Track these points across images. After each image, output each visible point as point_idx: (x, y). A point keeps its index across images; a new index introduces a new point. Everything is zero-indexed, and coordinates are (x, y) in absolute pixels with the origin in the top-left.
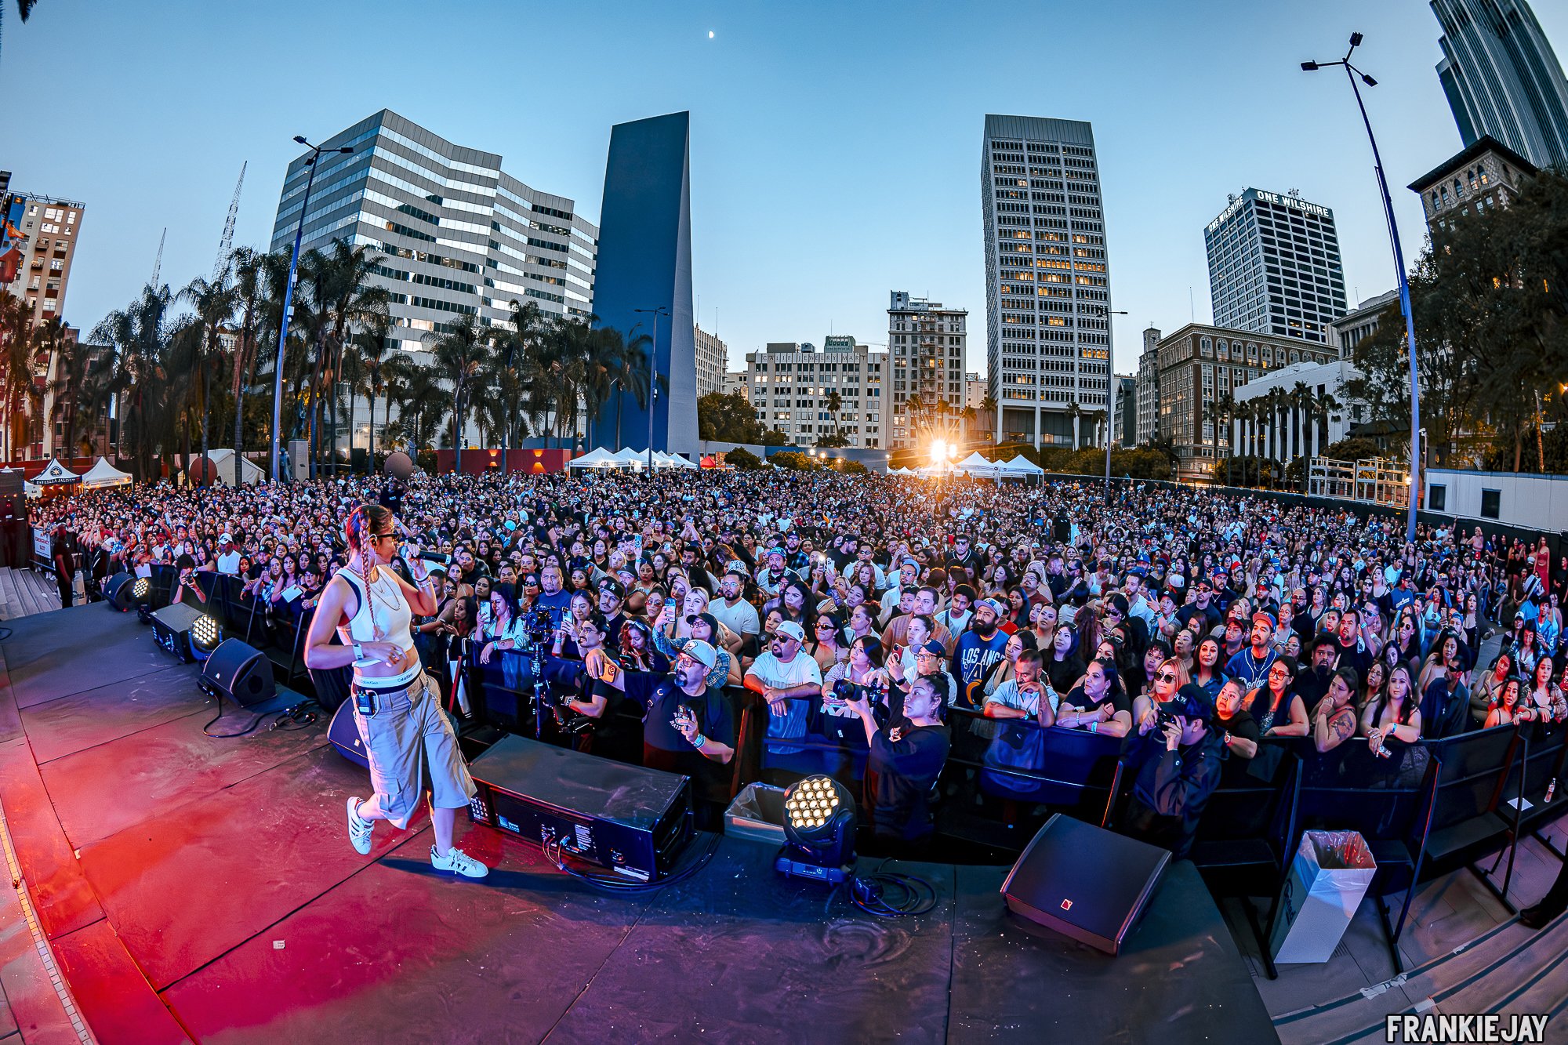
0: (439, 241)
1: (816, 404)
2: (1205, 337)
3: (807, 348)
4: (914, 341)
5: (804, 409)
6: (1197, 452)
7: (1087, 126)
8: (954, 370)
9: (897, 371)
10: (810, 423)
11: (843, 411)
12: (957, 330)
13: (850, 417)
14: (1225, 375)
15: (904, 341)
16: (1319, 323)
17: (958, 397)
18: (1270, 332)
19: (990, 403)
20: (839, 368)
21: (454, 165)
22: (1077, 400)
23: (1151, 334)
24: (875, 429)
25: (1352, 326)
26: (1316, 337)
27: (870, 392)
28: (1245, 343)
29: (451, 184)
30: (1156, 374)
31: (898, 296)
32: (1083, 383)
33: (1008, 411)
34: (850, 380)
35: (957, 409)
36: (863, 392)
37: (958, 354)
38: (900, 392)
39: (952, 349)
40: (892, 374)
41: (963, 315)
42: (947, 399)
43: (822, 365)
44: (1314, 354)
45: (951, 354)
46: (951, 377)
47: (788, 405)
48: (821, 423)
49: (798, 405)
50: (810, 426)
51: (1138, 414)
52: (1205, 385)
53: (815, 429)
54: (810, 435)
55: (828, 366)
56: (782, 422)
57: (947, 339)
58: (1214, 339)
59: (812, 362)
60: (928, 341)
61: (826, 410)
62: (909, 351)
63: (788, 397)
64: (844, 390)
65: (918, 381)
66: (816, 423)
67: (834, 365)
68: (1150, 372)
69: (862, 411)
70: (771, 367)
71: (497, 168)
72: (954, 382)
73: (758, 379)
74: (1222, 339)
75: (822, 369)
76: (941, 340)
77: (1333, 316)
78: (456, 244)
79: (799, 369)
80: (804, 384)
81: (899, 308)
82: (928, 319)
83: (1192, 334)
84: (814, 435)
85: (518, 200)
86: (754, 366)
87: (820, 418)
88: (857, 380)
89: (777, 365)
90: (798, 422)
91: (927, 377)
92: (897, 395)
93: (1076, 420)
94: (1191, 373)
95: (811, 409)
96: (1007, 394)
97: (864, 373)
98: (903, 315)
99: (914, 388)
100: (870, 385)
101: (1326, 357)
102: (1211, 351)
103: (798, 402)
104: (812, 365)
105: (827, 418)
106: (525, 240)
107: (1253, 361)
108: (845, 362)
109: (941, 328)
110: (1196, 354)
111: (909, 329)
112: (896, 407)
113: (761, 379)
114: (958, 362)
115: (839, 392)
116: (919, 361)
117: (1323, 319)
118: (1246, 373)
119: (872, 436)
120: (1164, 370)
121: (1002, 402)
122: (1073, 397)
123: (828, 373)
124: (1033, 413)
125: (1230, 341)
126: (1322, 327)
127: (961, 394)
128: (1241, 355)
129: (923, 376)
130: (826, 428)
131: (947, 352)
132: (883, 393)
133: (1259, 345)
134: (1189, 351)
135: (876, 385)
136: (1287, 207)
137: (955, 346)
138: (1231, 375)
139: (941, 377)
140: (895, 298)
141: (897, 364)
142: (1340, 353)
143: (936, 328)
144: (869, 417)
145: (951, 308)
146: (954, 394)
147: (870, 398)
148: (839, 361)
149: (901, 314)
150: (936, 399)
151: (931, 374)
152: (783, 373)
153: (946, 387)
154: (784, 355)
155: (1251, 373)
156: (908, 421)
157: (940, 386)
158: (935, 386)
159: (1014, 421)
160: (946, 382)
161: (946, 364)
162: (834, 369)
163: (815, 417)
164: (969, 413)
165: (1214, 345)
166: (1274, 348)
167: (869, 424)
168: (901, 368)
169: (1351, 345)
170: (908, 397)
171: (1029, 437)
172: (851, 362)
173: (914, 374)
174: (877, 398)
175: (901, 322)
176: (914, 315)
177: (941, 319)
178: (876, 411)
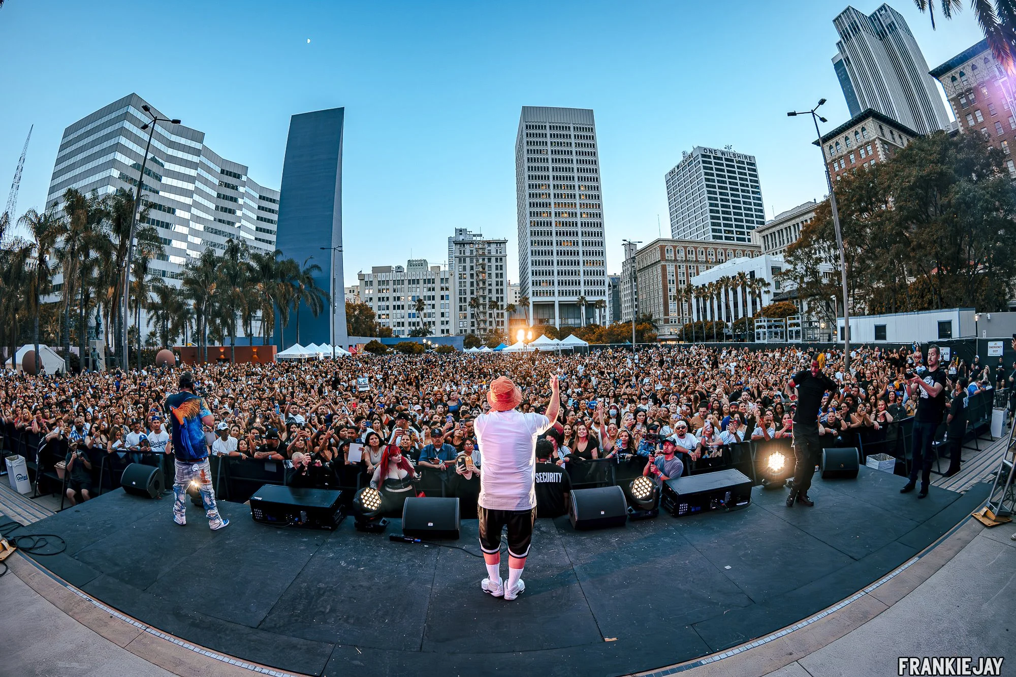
0: (161, 193)
1: (406, 307)
2: (669, 246)
3: (399, 269)
4: (472, 261)
5: (399, 311)
6: (667, 321)
7: (590, 112)
8: (499, 279)
9: (460, 283)
10: (403, 320)
11: (425, 311)
12: (501, 253)
13: (430, 315)
14: (683, 269)
15: (465, 261)
16: (745, 230)
17: (502, 298)
18: (712, 240)
19: (524, 302)
20: (421, 282)
21: (174, 138)
22: (582, 294)
23: (629, 246)
24: (447, 322)
25: (771, 231)
26: (744, 240)
27: (442, 298)
28: (696, 248)
29: (170, 152)
30: (635, 273)
31: (460, 231)
32: (587, 283)
33: (537, 306)
34: (429, 290)
35: (502, 306)
36: (438, 298)
37: (501, 269)
38: (463, 296)
39: (497, 266)
40: (457, 284)
41: (505, 242)
42: (494, 299)
43: (409, 280)
44: (743, 251)
45: (497, 269)
46: (497, 285)
47: (388, 309)
48: (410, 320)
49: (394, 309)
50: (403, 323)
51: (623, 300)
52: (669, 277)
53: (406, 324)
54: (403, 328)
55: (414, 280)
56: (384, 321)
57: (493, 259)
58: (675, 247)
59: (402, 278)
60: (481, 261)
61: (414, 311)
62: (468, 268)
63: (387, 303)
64: (425, 297)
65: (475, 288)
66: (407, 320)
67: (418, 280)
68: (630, 272)
69: (438, 311)
70: (375, 283)
71: (201, 142)
72: (499, 287)
73: (367, 292)
74: (680, 247)
75: (409, 283)
76: (489, 260)
77: (755, 225)
78: (172, 196)
79: (394, 284)
80: (398, 294)
81: (461, 239)
82: (481, 246)
83: (660, 245)
84: (407, 329)
85: (212, 165)
86: (363, 282)
87: (409, 317)
88: (433, 289)
89: (379, 282)
90: (394, 320)
91: (481, 285)
92: (461, 299)
93: (583, 308)
94: (660, 270)
95: (403, 311)
96: (535, 294)
97: (437, 285)
98: (464, 244)
99: (472, 293)
100: (443, 293)
101: (752, 252)
102: (673, 255)
103: (394, 306)
104: (403, 281)
105: (414, 317)
106: (215, 194)
107: (702, 258)
108: (425, 278)
109: (490, 252)
110: (663, 258)
111: (468, 254)
112: (461, 307)
113: (369, 292)
114: (501, 274)
115: (422, 298)
116: (475, 275)
117: (748, 228)
118: (697, 267)
119: (445, 327)
120: (640, 270)
121: (532, 299)
122: (580, 293)
123: (414, 286)
124: (553, 305)
125: (685, 248)
126: (748, 233)
127: (504, 295)
128: (694, 256)
129: (478, 285)
130: (414, 324)
131: (494, 268)
132: (451, 297)
133: (706, 248)
134: (658, 257)
135: (447, 293)
136: (723, 157)
137: (499, 264)
138: (687, 270)
139: (490, 285)
140: (458, 232)
141: (460, 278)
142: (763, 249)
143: (486, 252)
144: (443, 315)
145: (496, 238)
146: (499, 295)
147: (442, 302)
148: (421, 277)
149: (462, 244)
150: (487, 300)
151: (484, 283)
152: (384, 287)
153: (494, 291)
154: (384, 274)
155: (701, 267)
156: (469, 316)
157: (490, 291)
158: (487, 292)
159: (541, 311)
160: (494, 288)
161: (494, 275)
162: (418, 283)
163: (406, 316)
164: (511, 308)
165: (675, 251)
166: (716, 249)
167: (443, 319)
168: (463, 280)
169: (770, 243)
170: (468, 300)
171: (551, 321)
172: (429, 278)
173: (472, 284)
174: (447, 302)
175: (462, 249)
176: (471, 244)
177: (489, 246)
178: (447, 310)
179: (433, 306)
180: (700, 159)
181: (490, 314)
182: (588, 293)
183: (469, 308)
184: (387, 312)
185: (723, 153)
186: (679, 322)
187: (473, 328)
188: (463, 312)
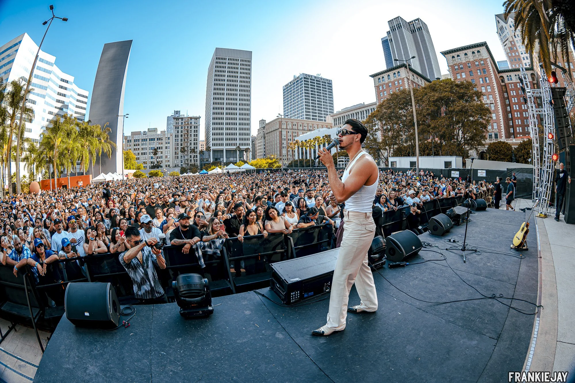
1: (148, 153)
2: (283, 122)
3: (144, 133)
4: (182, 128)
5: (144, 156)
6: (281, 159)
7: (251, 52)
8: (195, 138)
9: (176, 139)
10: (146, 161)
11: (158, 155)
12: (197, 123)
13: (160, 157)
14: (290, 134)
15: (178, 128)
16: (323, 116)
17: (197, 147)
18: (306, 119)
19: (208, 149)
20: (156, 139)
22: (238, 145)
23: (262, 121)
24: (169, 161)
25: (338, 116)
26: (322, 120)
27: (166, 148)
28: (298, 123)
30: (265, 135)
31: (177, 112)
32: (241, 139)
33: (214, 151)
34: (160, 144)
35: (197, 151)
36: (164, 148)
37: (197, 132)
39: (194, 130)
40: (174, 140)
41: (199, 118)
42: (193, 148)
43: (150, 139)
44: (322, 126)
45: (194, 132)
46: (194, 140)
48: (150, 160)
51: (257, 148)
52: (283, 137)
53: (148, 163)
54: (146, 165)
55: (152, 139)
57: (193, 127)
58: (287, 122)
60: (186, 128)
61: (152, 155)
62: (180, 132)
63: (138, 152)
64: (157, 147)
65: (183, 142)
66: (148, 161)
68: (262, 134)
69: (164, 155)
70: (133, 141)
72: (195, 142)
74: (290, 122)
76: (191, 127)
77: (328, 113)
79: (142, 141)
80: (144, 147)
81: (177, 116)
82: (187, 120)
83: (278, 121)
84: (148, 165)
86: (127, 141)
88: (162, 143)
89: (135, 140)
90: (142, 161)
92: (176, 148)
93: (238, 152)
94: (278, 134)
95: (146, 156)
96: (214, 145)
97: (164, 141)
99: (181, 145)
100: (166, 145)
101: (327, 126)
102: (285, 126)
103: (142, 153)
104: (146, 139)
105: (152, 158)
107: (301, 128)
108: (158, 137)
109: (191, 123)
110: (280, 127)
111: (180, 124)
112: (176, 152)
113: (129, 146)
114: (197, 135)
116: (183, 135)
117: (325, 114)
118: (298, 132)
119: (168, 164)
120: (267, 133)
121: (212, 148)
122: (236, 144)
123: (152, 142)
124: (222, 151)
125: (292, 123)
126: (325, 117)
128: (296, 127)
129: (184, 140)
130: (152, 162)
131: (193, 131)
132: (171, 148)
133: (303, 124)
134: (278, 127)
135: (169, 145)
136: (315, 79)
137: (196, 129)
138: (292, 133)
139: (191, 140)
141: (176, 137)
142: (333, 125)
143: (190, 123)
144: (166, 157)
145: (195, 116)
146: (195, 146)
147: (166, 150)
148: (156, 137)
149: (177, 119)
150: (189, 148)
151: (187, 140)
152: (137, 143)
153: (193, 144)
154: (137, 136)
155: (300, 132)
156: (180, 157)
157: (191, 144)
158: (189, 144)
159: (216, 154)
160: (193, 142)
161: (193, 136)
162: (154, 140)
163: (148, 158)
164: (202, 152)
165: (287, 124)
166: (308, 124)
167: (166, 159)
168: (177, 138)
169: (337, 122)
170: (180, 149)
171: (221, 159)
172: (160, 137)
173: (181, 140)
174: (169, 150)
175: (177, 122)
176: (182, 119)
177: (191, 120)
178: (169, 154)
179: (162, 153)
180: (303, 79)
181: (191, 156)
182: (241, 144)
183: (180, 153)
184: (139, 156)
185: (315, 77)
186: (287, 160)
187: (182, 164)
188: (177, 155)
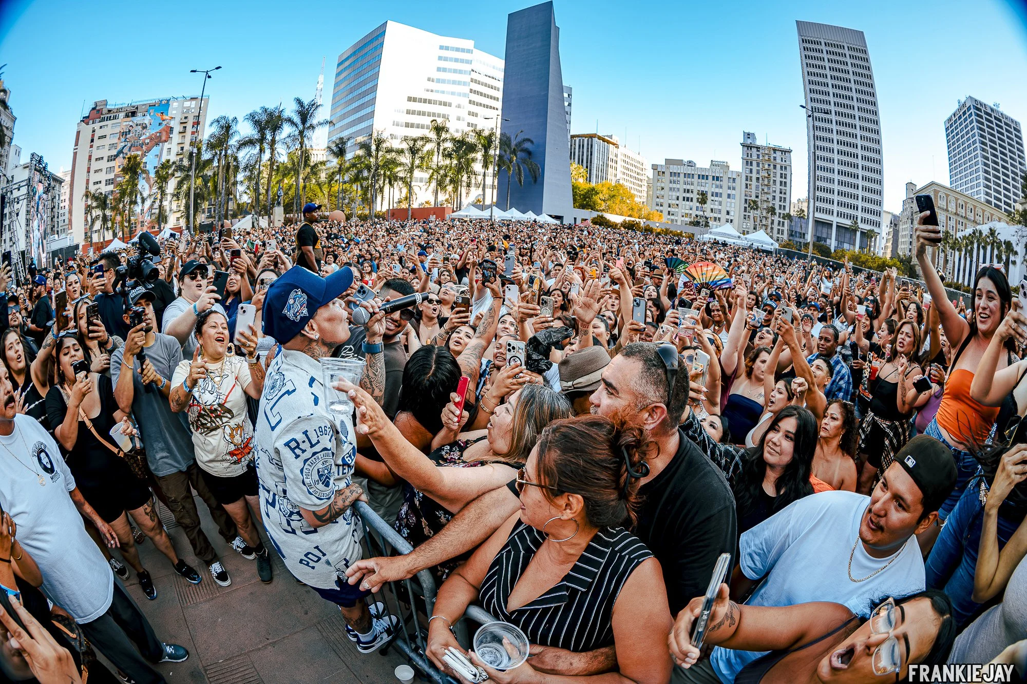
1: (695, 200)
3: (691, 163)
4: (758, 165)
5: (688, 203)
7: (862, 35)
8: (783, 188)
9: (746, 184)
10: (691, 212)
12: (786, 161)
14: (953, 223)
15: (751, 163)
17: (784, 207)
20: (710, 178)
22: (859, 220)
23: (910, 186)
27: (729, 196)
31: (748, 135)
32: (865, 210)
34: (717, 187)
36: (725, 196)
37: (786, 178)
38: (748, 198)
39: (781, 174)
40: (744, 186)
41: (790, 151)
42: (777, 206)
43: (699, 175)
45: (781, 177)
46: (781, 193)
49: (684, 200)
50: (691, 215)
53: (693, 216)
55: (703, 176)
56: (673, 210)
58: (947, 195)
59: (693, 173)
60: (766, 167)
62: (754, 171)
64: (712, 193)
65: (759, 192)
67: (707, 176)
68: (908, 213)
69: (724, 208)
70: (667, 174)
72: (783, 196)
74: (952, 197)
75: (699, 178)
76: (775, 167)
79: (685, 177)
80: (688, 187)
81: (749, 143)
82: (767, 152)
86: (656, 173)
88: (721, 187)
89: (671, 173)
90: (683, 211)
91: (766, 190)
92: (746, 200)
93: (858, 234)
95: (691, 203)
97: (725, 183)
98: (751, 148)
100: (729, 192)
102: (945, 204)
103: (684, 198)
104: (693, 175)
108: (714, 175)
109: (775, 159)
111: (755, 157)
112: (745, 208)
113: (661, 181)
114: (786, 183)
115: (709, 193)
116: (761, 179)
122: (857, 218)
123: (703, 181)
124: (831, 225)
125: (957, 199)
127: (787, 205)
129: (763, 189)
131: (778, 175)
132: (737, 197)
135: (733, 192)
137: (784, 172)
139: (774, 191)
140: (746, 136)
141: (747, 180)
143: (772, 158)
144: (728, 213)
145: (781, 146)
146: (782, 203)
147: (729, 200)
148: (710, 174)
149: (749, 147)
151: (769, 189)
152: (675, 179)
153: (777, 199)
154: (675, 166)
155: (969, 226)
157: (774, 197)
159: (820, 228)
160: (778, 195)
161: (778, 183)
162: (707, 179)
163: (694, 208)
165: (947, 200)
167: (728, 217)
168: (749, 183)
171: (828, 240)
172: (718, 175)
173: (757, 187)
174: (733, 201)
175: (749, 152)
176: (758, 148)
177: (775, 153)
178: (733, 209)
179: (720, 204)
180: (973, 111)
182: (864, 221)
184: (677, 202)
188: (747, 214)
